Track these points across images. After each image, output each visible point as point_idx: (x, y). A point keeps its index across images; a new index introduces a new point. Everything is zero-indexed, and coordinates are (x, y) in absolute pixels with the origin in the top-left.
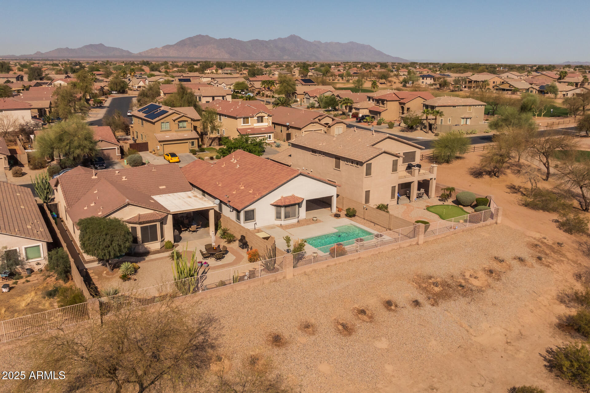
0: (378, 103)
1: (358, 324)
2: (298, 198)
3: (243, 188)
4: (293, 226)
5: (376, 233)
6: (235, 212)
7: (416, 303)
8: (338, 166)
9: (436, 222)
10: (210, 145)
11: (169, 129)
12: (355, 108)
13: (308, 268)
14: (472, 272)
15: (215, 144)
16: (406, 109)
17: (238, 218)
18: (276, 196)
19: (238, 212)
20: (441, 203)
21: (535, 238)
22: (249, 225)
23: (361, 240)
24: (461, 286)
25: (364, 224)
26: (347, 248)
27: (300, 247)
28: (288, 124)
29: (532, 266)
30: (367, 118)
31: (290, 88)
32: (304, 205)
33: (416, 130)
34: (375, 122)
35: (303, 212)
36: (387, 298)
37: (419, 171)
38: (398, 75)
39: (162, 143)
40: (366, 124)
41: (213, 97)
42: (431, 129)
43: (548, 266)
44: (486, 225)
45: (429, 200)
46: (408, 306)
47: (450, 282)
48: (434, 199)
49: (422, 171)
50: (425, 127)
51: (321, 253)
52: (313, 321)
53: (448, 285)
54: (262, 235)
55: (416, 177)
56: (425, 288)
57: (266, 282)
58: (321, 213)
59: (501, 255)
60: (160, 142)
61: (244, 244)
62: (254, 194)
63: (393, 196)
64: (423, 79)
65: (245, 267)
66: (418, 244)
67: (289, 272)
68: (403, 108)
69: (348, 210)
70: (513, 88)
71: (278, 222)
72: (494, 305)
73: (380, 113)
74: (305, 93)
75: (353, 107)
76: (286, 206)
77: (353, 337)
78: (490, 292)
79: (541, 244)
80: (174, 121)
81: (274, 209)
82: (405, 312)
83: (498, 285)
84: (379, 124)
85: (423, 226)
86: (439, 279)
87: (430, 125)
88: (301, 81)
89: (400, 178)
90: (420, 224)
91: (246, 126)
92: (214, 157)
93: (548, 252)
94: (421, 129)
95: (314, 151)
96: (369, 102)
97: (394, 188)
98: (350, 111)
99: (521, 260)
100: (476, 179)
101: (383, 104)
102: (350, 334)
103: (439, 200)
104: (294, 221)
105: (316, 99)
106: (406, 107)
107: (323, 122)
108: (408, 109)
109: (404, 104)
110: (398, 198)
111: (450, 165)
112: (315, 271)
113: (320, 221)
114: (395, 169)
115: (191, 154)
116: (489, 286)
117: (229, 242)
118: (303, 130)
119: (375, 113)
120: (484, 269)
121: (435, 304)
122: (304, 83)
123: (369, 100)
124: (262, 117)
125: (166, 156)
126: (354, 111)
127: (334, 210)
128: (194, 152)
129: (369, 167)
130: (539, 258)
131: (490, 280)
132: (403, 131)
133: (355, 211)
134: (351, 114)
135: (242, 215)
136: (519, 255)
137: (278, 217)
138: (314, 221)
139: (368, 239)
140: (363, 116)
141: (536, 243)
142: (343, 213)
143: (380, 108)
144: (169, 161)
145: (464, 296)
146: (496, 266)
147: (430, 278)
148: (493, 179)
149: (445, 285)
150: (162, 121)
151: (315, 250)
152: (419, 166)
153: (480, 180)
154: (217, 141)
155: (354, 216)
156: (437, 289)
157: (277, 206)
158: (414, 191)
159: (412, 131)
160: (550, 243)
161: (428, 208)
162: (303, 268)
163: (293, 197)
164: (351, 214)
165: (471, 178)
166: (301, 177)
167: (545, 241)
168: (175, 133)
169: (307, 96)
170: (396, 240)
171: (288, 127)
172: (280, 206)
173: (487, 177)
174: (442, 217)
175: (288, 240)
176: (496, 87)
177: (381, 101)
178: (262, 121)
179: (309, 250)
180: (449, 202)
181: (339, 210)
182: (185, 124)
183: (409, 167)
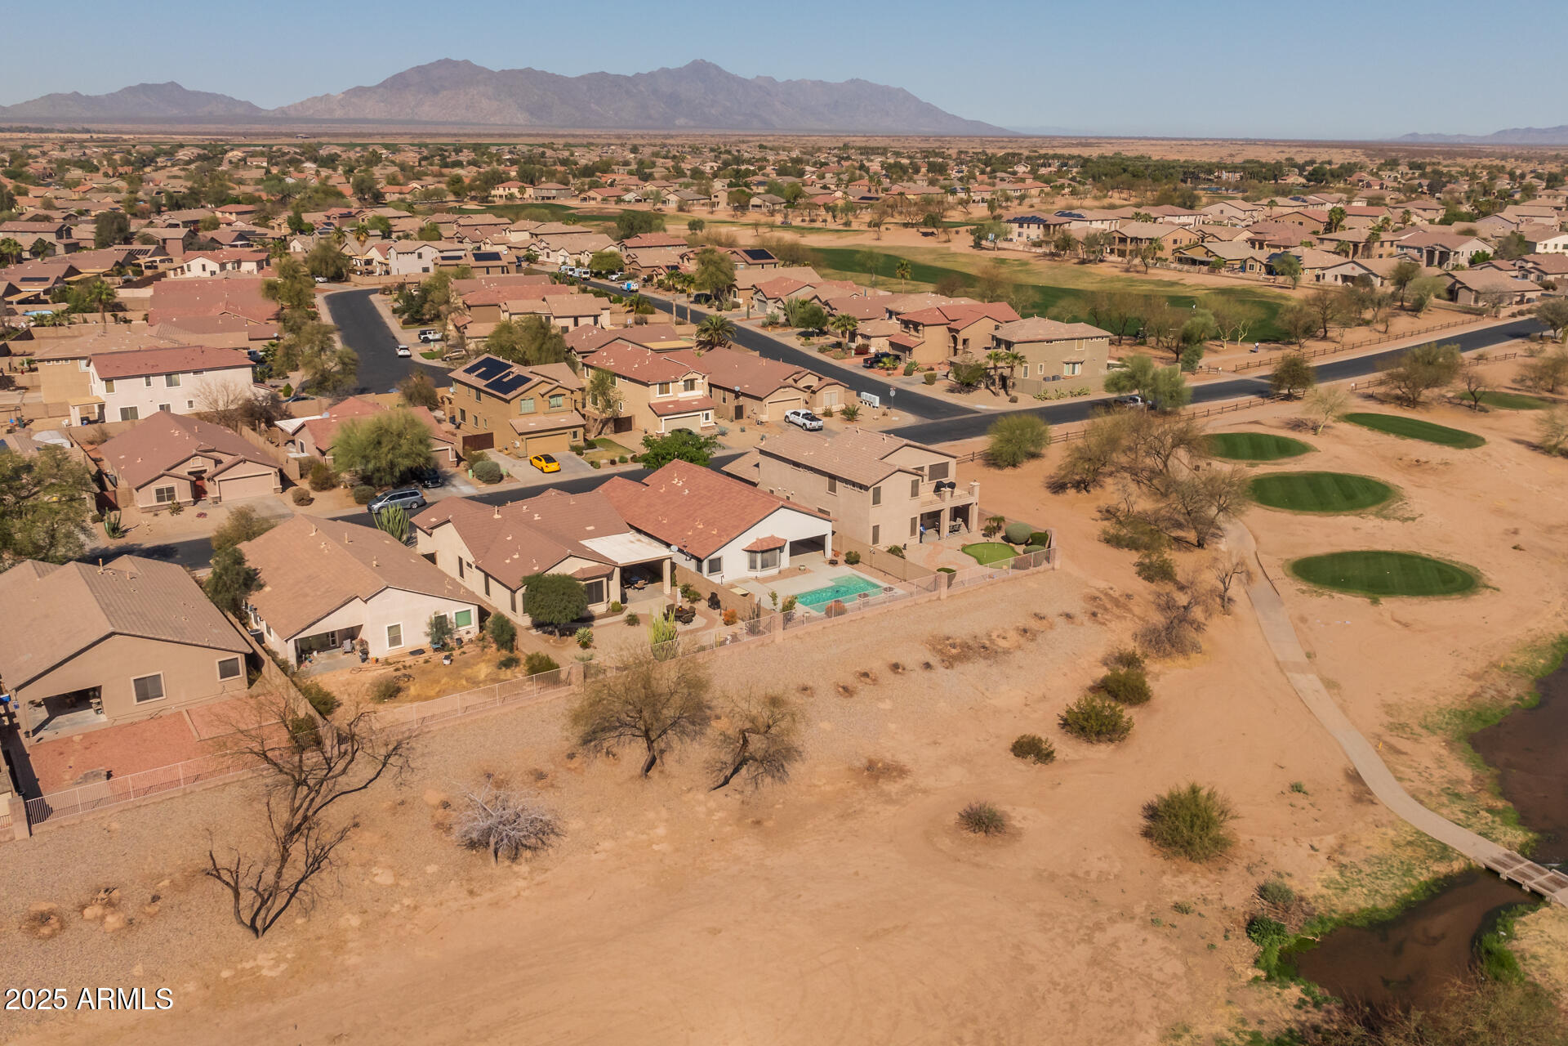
0: (907, 327)
1: (860, 686)
2: (779, 540)
3: (701, 526)
4: (772, 579)
5: (886, 585)
6: (693, 561)
7: (928, 666)
8: (832, 489)
9: (969, 569)
10: (600, 433)
11: (533, 410)
12: (861, 335)
13: (799, 631)
14: (1001, 631)
15: (608, 431)
16: (960, 342)
17: (700, 569)
18: (749, 539)
19: (699, 561)
20: (984, 540)
21: (1098, 589)
22: (715, 578)
23: (866, 595)
24: (984, 647)
25: (870, 574)
26: (847, 605)
27: (789, 606)
28: (737, 389)
29: (1082, 624)
30: (885, 360)
31: (723, 277)
32: (787, 548)
33: (976, 388)
34: (902, 366)
35: (785, 558)
36: (894, 661)
37: (952, 493)
38: (967, 202)
39: (524, 437)
40: (884, 372)
41: (576, 319)
42: (1004, 386)
43: (1104, 624)
44: (1038, 572)
45: (968, 536)
46: (918, 669)
47: (971, 643)
48: (974, 533)
49: (957, 491)
50: (993, 383)
51: (814, 613)
52: (810, 684)
53: (969, 647)
54: (739, 591)
55: (947, 503)
56: (940, 650)
57: (752, 646)
58: (810, 558)
59: (1043, 611)
60: (520, 434)
61: (714, 602)
62: (719, 536)
63: (913, 532)
64: (1021, 226)
65: (722, 631)
66: (939, 599)
67: (779, 635)
68: (955, 339)
69: (849, 554)
70: (1213, 259)
71: (753, 574)
72: (1020, 667)
73: (910, 349)
74: (757, 290)
75: (858, 332)
76: (763, 552)
77: (855, 698)
78: (1019, 654)
79: (1102, 597)
80: (543, 396)
81: (746, 556)
82: (914, 675)
83: (1032, 645)
84: (908, 373)
85: (945, 575)
86: (958, 641)
87: (1003, 379)
88: (744, 255)
89: (924, 504)
90: (942, 573)
91: (665, 398)
92: (617, 459)
93: (1109, 606)
94: (987, 387)
95: (797, 464)
96: (890, 322)
97: (914, 520)
98: (852, 339)
99: (1068, 616)
100: (1053, 496)
101: (917, 331)
102: (851, 696)
103: (984, 535)
104: (773, 571)
105: (780, 304)
106: (960, 337)
107: (802, 384)
108: (965, 341)
109: (957, 331)
110: (922, 534)
111: (1018, 470)
112: (809, 633)
113: (810, 571)
114: (915, 493)
115: (574, 454)
116: (1019, 647)
117: (693, 601)
118: (766, 401)
119: (901, 349)
120: (1017, 629)
121: (950, 666)
122: (750, 260)
123: (890, 317)
124: (692, 381)
125: (535, 462)
126: (859, 341)
127: (829, 554)
128: (578, 451)
129: (877, 493)
130: (1094, 614)
131: (1022, 641)
132: (952, 390)
133: (859, 556)
134: (853, 345)
135: (705, 565)
136: (1068, 610)
137: (753, 566)
138: (801, 570)
139: (875, 594)
140: (877, 355)
141: (1097, 594)
142: (842, 558)
143: (910, 338)
144: (542, 470)
145: (985, 658)
146: (1034, 624)
147: (948, 638)
148: (1080, 495)
149: (966, 646)
150: (522, 397)
151: (807, 609)
152: (952, 486)
153: (1061, 497)
154: (611, 425)
155: (857, 562)
156: (954, 651)
157: (751, 552)
158: (946, 522)
159: (969, 392)
160: (1116, 594)
161: (964, 549)
162: (793, 631)
163: (772, 538)
164: (853, 560)
165: (1047, 494)
166: (782, 510)
167: (1111, 592)
168: (543, 418)
169: (759, 296)
170: (911, 594)
171: (737, 395)
172: (756, 552)
173: (1071, 492)
174: (980, 562)
175: (774, 597)
176: (1178, 255)
177: (911, 325)
178: (692, 388)
179: (799, 610)
180: (997, 538)
181: (836, 554)
182: (560, 400)
183: (938, 488)
